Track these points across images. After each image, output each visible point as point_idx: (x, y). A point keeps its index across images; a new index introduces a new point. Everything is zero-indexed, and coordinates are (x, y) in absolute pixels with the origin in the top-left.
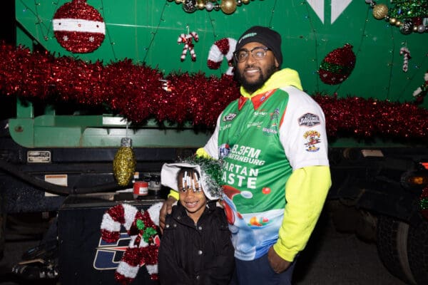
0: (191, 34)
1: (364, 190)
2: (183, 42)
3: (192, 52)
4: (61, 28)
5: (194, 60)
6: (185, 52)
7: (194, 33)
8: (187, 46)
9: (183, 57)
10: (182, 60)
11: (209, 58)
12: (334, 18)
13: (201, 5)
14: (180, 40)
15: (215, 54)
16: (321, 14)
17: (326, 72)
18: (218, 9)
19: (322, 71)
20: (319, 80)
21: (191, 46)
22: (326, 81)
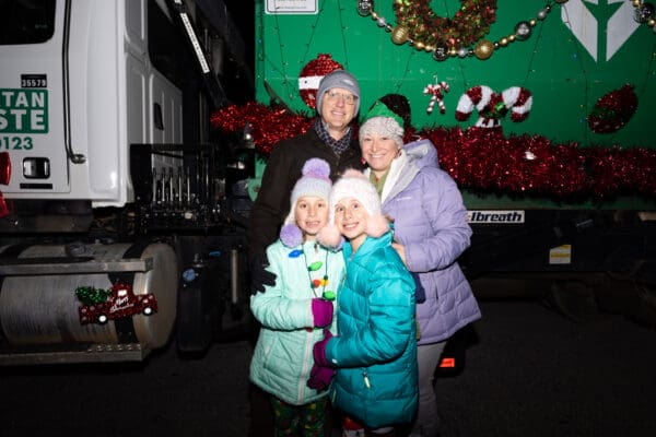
0: (440, 84)
1: (642, 262)
2: (431, 92)
3: (441, 104)
4: (306, 87)
5: (443, 112)
6: (432, 104)
7: (444, 83)
8: (434, 98)
9: (430, 109)
10: (429, 113)
11: (458, 109)
12: (609, 55)
13: (454, 52)
14: (426, 91)
15: (465, 104)
16: (593, 51)
17: (598, 120)
18: (472, 55)
19: (592, 118)
20: (589, 129)
21: (440, 97)
22: (597, 129)
